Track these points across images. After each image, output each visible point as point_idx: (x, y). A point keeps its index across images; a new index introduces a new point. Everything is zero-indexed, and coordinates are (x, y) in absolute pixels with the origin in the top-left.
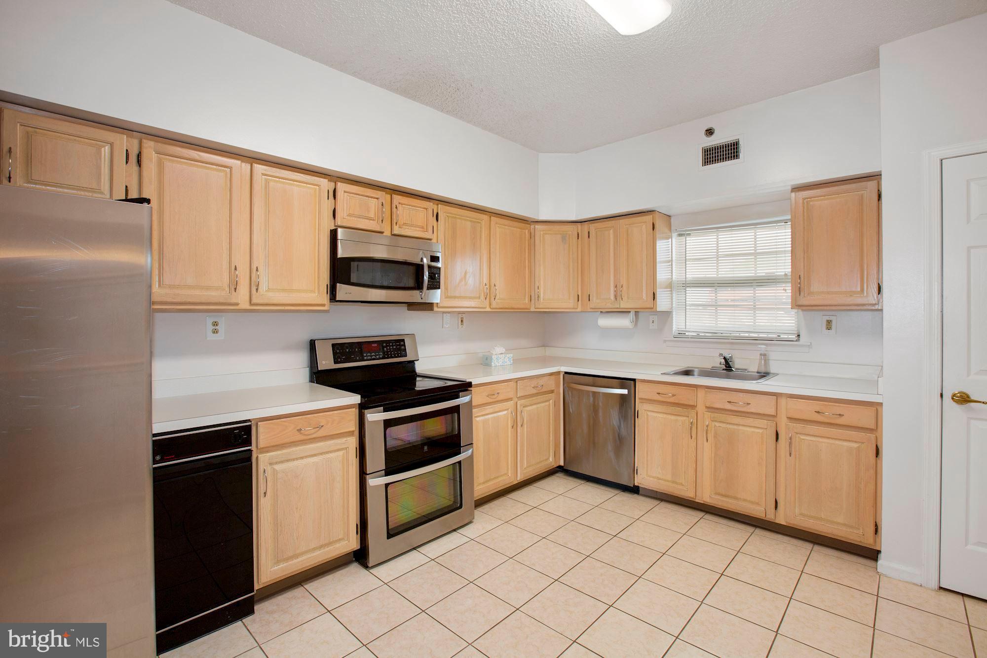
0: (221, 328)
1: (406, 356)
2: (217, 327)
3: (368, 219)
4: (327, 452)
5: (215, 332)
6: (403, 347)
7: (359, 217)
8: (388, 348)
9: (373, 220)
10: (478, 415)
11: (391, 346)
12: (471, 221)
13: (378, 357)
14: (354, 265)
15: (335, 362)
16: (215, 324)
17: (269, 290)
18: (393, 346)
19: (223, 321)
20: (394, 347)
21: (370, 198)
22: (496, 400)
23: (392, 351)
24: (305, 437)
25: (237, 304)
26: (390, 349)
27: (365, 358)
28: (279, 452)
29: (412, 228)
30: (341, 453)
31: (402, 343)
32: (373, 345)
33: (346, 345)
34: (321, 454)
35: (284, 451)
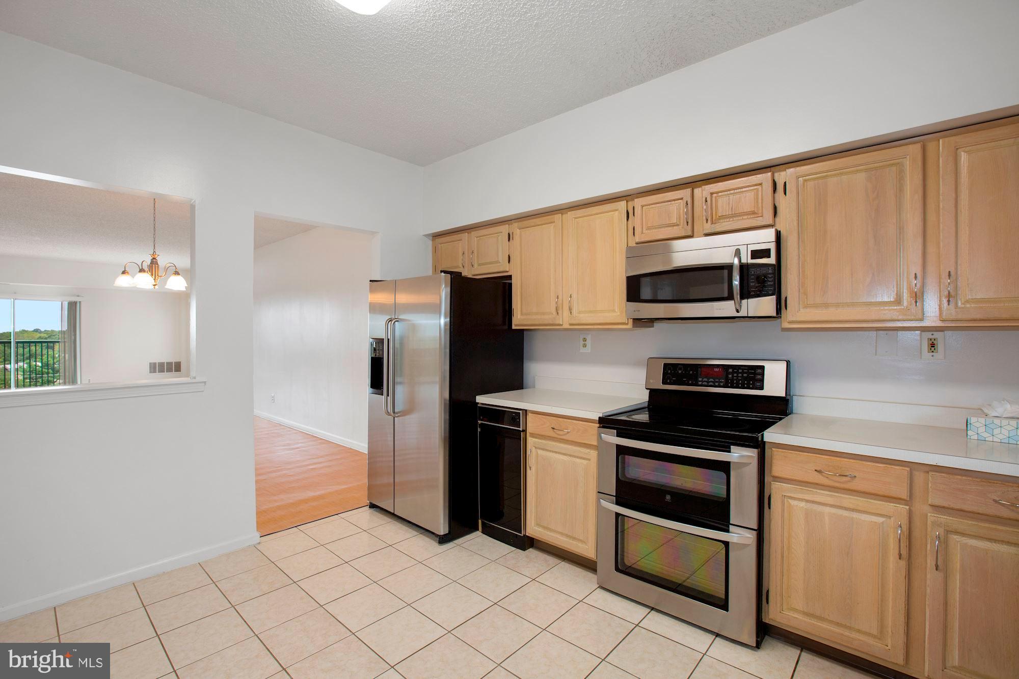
0: (589, 342)
1: (762, 388)
2: (586, 343)
3: (670, 226)
4: (575, 457)
5: (585, 346)
6: (759, 377)
7: (660, 227)
8: (735, 375)
9: (678, 225)
10: (792, 495)
11: (740, 373)
12: (866, 170)
13: (717, 384)
14: (644, 281)
15: (664, 383)
16: (585, 340)
17: (580, 313)
18: (743, 373)
19: (589, 338)
20: (745, 375)
21: (673, 202)
22: (842, 486)
23: (741, 380)
24: (556, 436)
25: (562, 325)
26: (737, 376)
27: (700, 383)
28: (540, 441)
29: (735, 219)
30: (585, 462)
31: (759, 371)
32: (716, 370)
33: (680, 366)
34: (570, 456)
35: (543, 441)
